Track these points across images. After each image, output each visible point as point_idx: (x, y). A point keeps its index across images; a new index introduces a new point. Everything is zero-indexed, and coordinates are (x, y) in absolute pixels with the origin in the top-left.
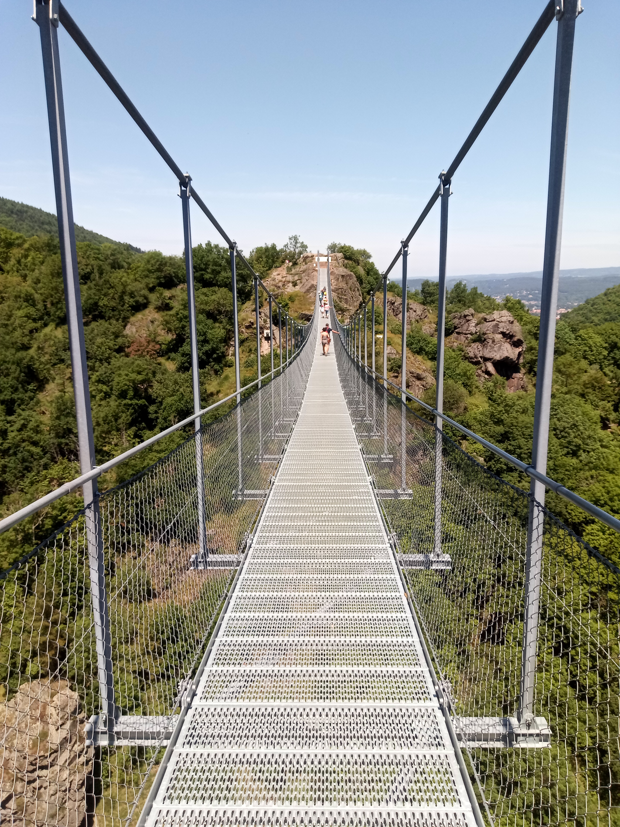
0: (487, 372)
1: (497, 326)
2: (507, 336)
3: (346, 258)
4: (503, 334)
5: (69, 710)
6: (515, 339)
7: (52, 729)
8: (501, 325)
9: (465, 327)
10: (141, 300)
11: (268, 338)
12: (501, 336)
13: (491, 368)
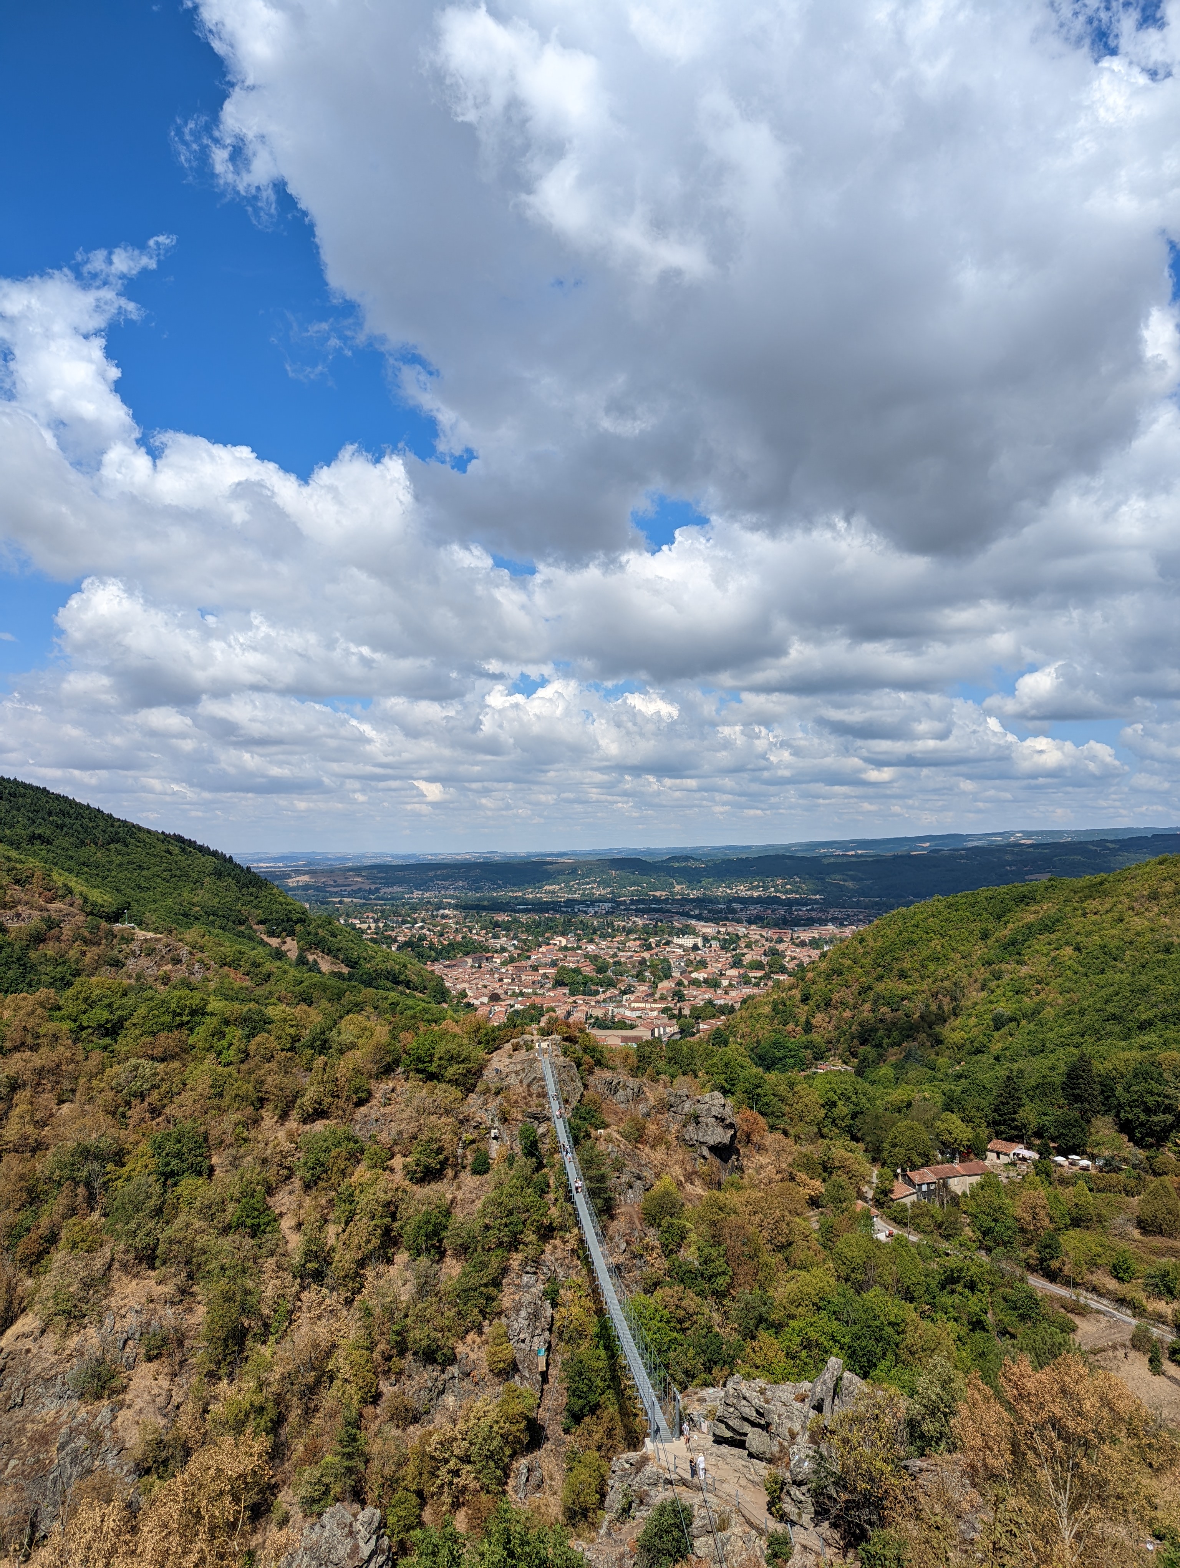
0: (704, 1157)
1: (709, 1109)
2: (721, 1119)
3: (565, 1039)
4: (716, 1117)
5: (375, 1525)
6: (728, 1122)
7: (361, 1544)
8: (713, 1108)
9: (680, 1108)
10: (364, 1095)
11: (495, 1138)
12: (713, 1120)
13: (706, 1152)
